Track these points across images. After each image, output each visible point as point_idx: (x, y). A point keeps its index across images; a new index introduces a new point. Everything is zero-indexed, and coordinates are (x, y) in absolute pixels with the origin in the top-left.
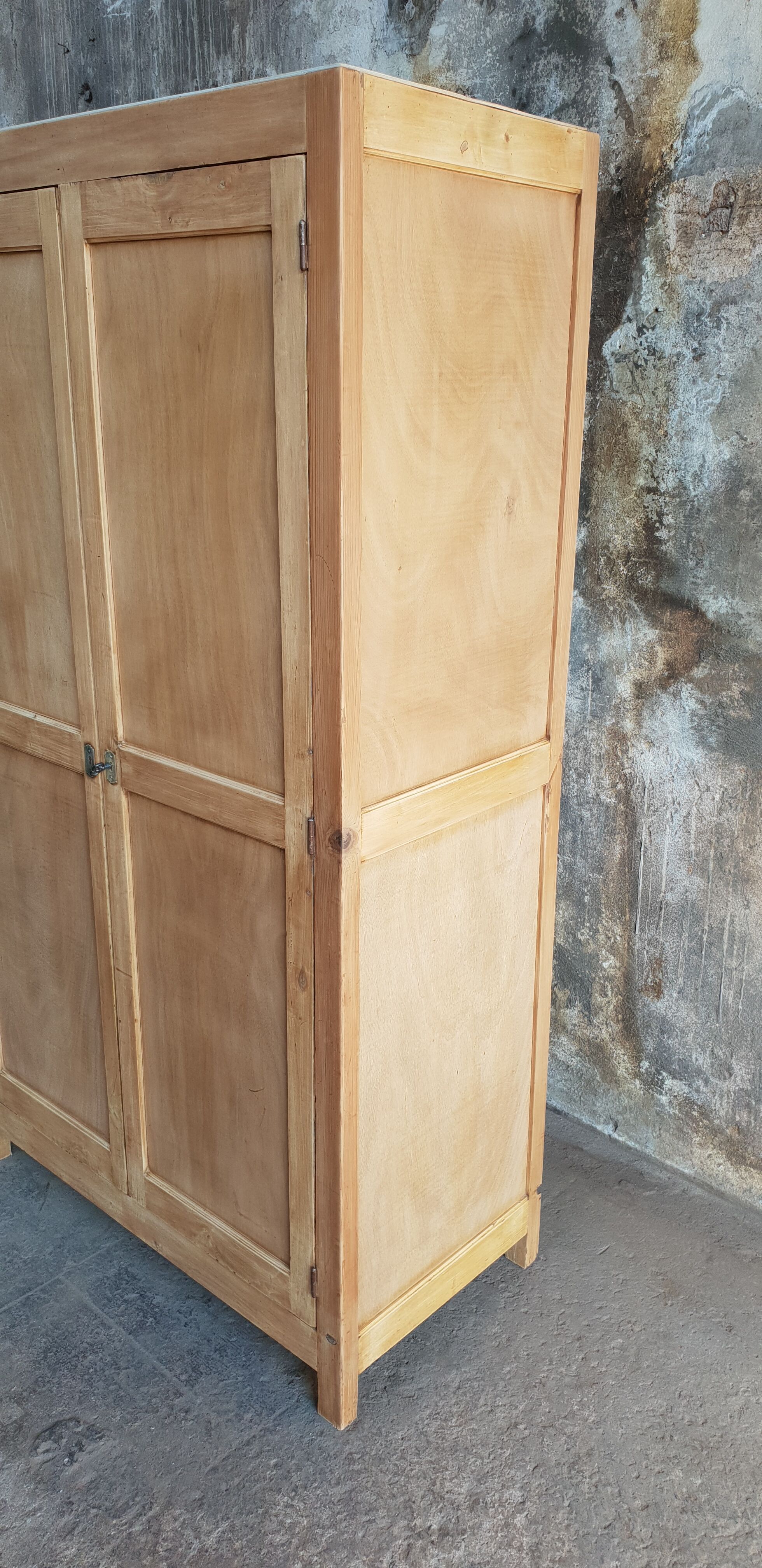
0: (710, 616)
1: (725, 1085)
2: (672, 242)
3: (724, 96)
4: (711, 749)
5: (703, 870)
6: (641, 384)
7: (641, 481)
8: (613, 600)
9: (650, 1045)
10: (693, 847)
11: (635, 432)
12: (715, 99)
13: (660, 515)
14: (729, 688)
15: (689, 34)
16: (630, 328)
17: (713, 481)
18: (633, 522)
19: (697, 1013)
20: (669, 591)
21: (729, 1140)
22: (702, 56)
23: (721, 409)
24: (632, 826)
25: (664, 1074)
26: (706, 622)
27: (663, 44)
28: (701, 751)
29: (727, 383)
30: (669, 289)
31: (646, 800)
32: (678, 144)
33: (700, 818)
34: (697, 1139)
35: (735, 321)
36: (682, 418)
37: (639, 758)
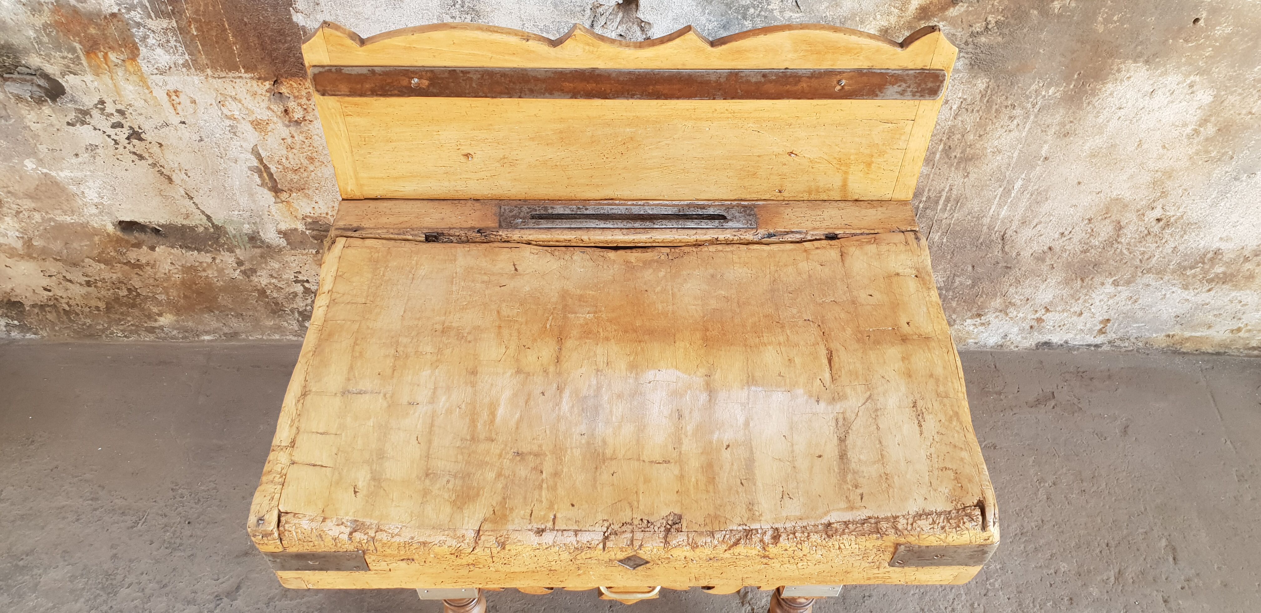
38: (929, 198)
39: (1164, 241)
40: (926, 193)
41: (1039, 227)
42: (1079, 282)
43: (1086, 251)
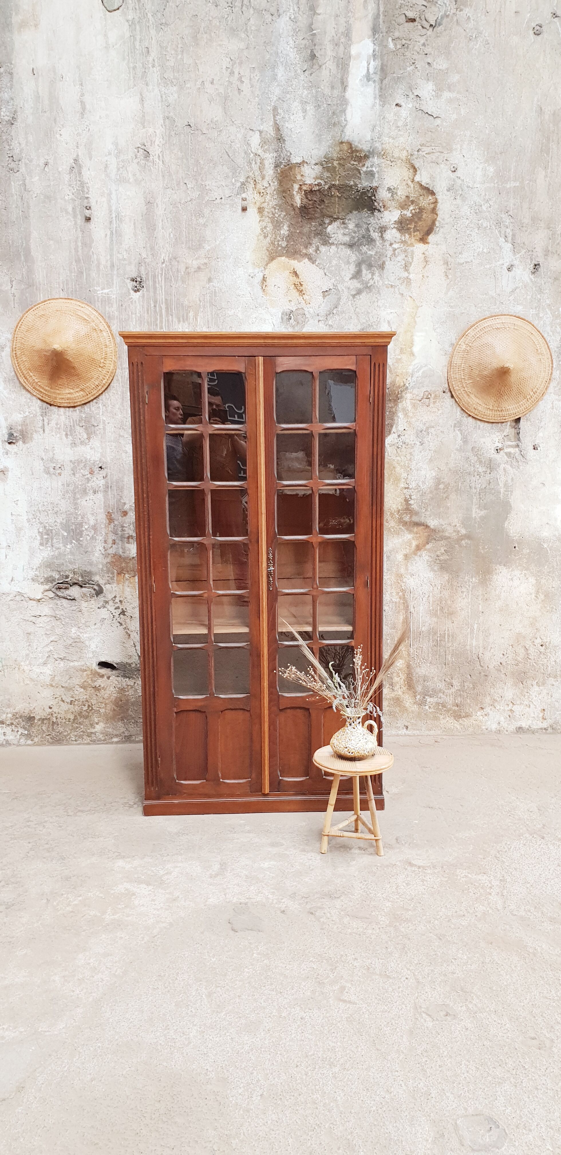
0: (432, 527)
1: (450, 691)
2: (410, 408)
3: (425, 367)
4: (436, 571)
5: (436, 615)
6: (400, 453)
7: (402, 485)
8: (393, 528)
9: (419, 688)
10: (431, 608)
11: (398, 469)
12: (421, 367)
13: (410, 496)
14: (440, 550)
15: (411, 348)
16: (396, 436)
17: (430, 483)
18: (401, 500)
19: (438, 669)
20: (415, 521)
21: (455, 711)
22: (415, 354)
23: (431, 460)
24: (407, 608)
25: (427, 697)
26: (431, 529)
27: (401, 349)
28: (432, 573)
29: (432, 452)
30: (409, 423)
31: (412, 596)
32: (409, 379)
33: (434, 596)
34: (441, 717)
35: (434, 433)
36: (416, 464)
37: (408, 582)
38: (440, 634)
39: (549, 657)
40: (439, 633)
41: (492, 651)
42: (521, 684)
43: (517, 665)
